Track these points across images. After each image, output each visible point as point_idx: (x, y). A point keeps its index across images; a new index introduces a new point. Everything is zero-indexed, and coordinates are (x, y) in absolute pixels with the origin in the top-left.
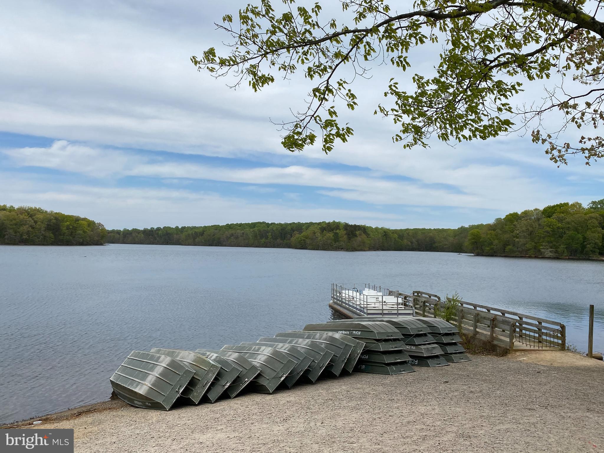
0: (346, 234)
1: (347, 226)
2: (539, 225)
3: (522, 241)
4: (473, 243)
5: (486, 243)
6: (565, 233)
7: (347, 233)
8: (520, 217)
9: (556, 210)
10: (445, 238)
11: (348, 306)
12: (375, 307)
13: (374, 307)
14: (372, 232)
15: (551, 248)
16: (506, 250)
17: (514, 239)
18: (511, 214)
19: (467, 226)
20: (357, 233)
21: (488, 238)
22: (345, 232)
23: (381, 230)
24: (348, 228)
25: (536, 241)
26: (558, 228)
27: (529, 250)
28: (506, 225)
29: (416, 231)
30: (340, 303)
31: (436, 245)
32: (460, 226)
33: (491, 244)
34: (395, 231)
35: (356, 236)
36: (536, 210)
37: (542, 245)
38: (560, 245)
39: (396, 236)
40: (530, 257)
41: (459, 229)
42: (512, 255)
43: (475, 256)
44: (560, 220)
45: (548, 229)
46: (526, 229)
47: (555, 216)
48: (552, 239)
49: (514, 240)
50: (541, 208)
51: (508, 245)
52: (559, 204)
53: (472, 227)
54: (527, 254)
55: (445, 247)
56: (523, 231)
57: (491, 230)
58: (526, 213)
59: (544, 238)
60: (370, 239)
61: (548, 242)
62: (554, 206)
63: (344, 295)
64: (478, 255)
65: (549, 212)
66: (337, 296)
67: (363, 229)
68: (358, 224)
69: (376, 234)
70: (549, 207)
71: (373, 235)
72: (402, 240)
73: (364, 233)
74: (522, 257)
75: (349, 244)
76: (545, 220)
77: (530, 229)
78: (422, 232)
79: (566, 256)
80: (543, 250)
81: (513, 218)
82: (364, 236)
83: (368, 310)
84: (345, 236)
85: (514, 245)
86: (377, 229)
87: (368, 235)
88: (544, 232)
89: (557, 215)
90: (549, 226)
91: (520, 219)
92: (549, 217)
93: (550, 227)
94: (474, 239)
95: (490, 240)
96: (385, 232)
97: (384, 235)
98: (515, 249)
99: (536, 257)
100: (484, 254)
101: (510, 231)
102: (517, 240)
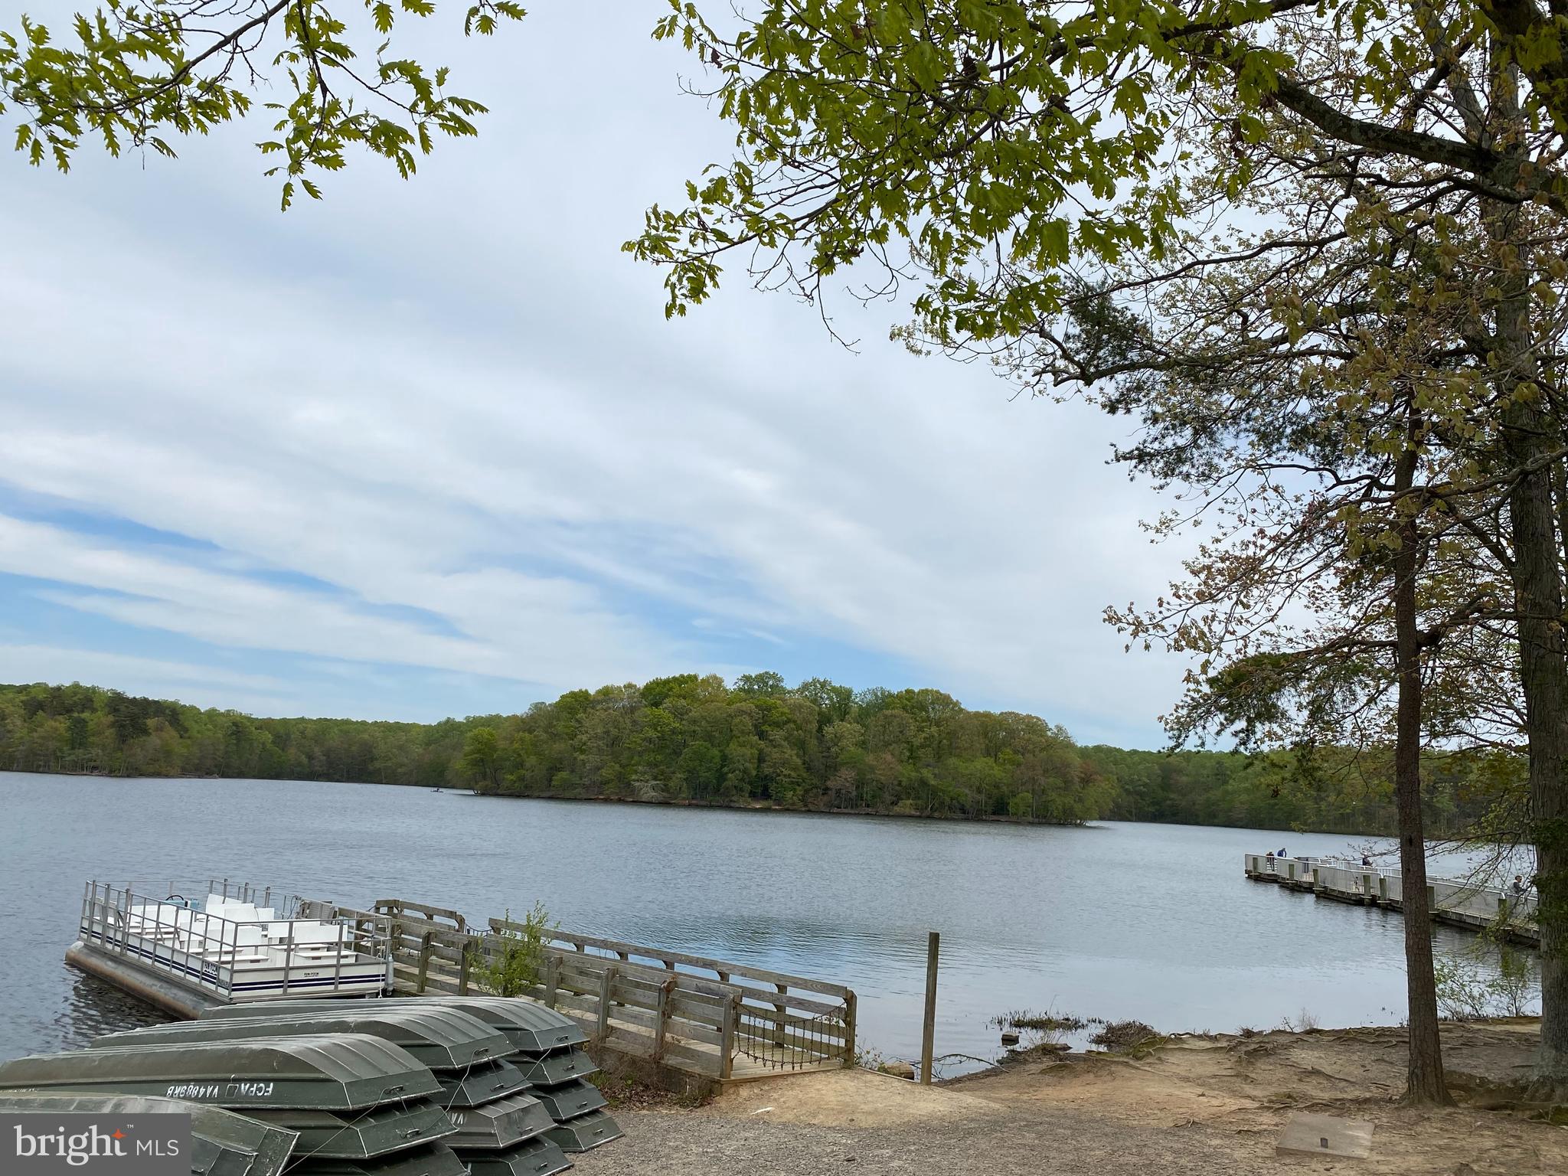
0: (112, 725)
1: (117, 702)
2: (634, 723)
3: (593, 759)
4: (475, 763)
5: (508, 763)
6: (685, 745)
7: (117, 721)
8: (592, 702)
9: (671, 689)
10: (401, 748)
11: (149, 961)
12: (258, 961)
13: (252, 961)
14: (196, 722)
15: (655, 779)
16: (553, 783)
17: (576, 755)
18: (573, 694)
19: (460, 718)
20: (151, 722)
21: (514, 752)
22: (111, 718)
23: (224, 719)
24: (122, 708)
25: (624, 761)
26: (673, 731)
27: (607, 782)
28: (558, 720)
29: (325, 725)
30: (118, 949)
31: (377, 765)
32: (443, 719)
33: (521, 765)
34: (267, 724)
35: (145, 732)
36: (630, 686)
37: (636, 772)
38: (674, 773)
39: (268, 737)
40: (607, 801)
41: (439, 724)
42: (567, 795)
43: (476, 795)
44: (679, 714)
45: (652, 734)
46: (605, 733)
47: (667, 703)
48: (659, 757)
49: (575, 759)
50: (641, 683)
51: (559, 770)
52: (677, 675)
53: (474, 723)
54: (601, 794)
55: (399, 770)
56: (596, 737)
57: (524, 731)
58: (606, 693)
59: (640, 754)
60: (189, 742)
61: (650, 764)
62: (667, 682)
63: (134, 921)
64: (484, 793)
65: (657, 693)
66: (106, 926)
67: (172, 714)
68: (153, 696)
69: (209, 730)
70: (657, 683)
71: (198, 732)
72: (283, 750)
73: (171, 724)
74: (588, 800)
75: (119, 754)
76: (646, 712)
77: (614, 732)
78: (341, 731)
79: (684, 799)
80: (637, 784)
81: (576, 704)
82: (170, 734)
83: (235, 975)
84: (110, 732)
85: (573, 771)
86: (212, 714)
87: (182, 730)
88: (644, 740)
89: (671, 702)
90: (654, 727)
91: (593, 708)
92: (656, 705)
93: (656, 729)
94: (479, 751)
95: (519, 755)
96: (235, 724)
97: (233, 734)
98: (576, 780)
99: (621, 801)
100: (499, 792)
101: (567, 734)
102: (582, 757)
